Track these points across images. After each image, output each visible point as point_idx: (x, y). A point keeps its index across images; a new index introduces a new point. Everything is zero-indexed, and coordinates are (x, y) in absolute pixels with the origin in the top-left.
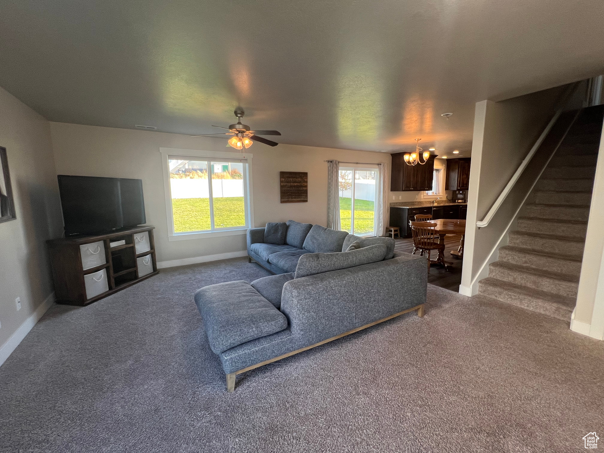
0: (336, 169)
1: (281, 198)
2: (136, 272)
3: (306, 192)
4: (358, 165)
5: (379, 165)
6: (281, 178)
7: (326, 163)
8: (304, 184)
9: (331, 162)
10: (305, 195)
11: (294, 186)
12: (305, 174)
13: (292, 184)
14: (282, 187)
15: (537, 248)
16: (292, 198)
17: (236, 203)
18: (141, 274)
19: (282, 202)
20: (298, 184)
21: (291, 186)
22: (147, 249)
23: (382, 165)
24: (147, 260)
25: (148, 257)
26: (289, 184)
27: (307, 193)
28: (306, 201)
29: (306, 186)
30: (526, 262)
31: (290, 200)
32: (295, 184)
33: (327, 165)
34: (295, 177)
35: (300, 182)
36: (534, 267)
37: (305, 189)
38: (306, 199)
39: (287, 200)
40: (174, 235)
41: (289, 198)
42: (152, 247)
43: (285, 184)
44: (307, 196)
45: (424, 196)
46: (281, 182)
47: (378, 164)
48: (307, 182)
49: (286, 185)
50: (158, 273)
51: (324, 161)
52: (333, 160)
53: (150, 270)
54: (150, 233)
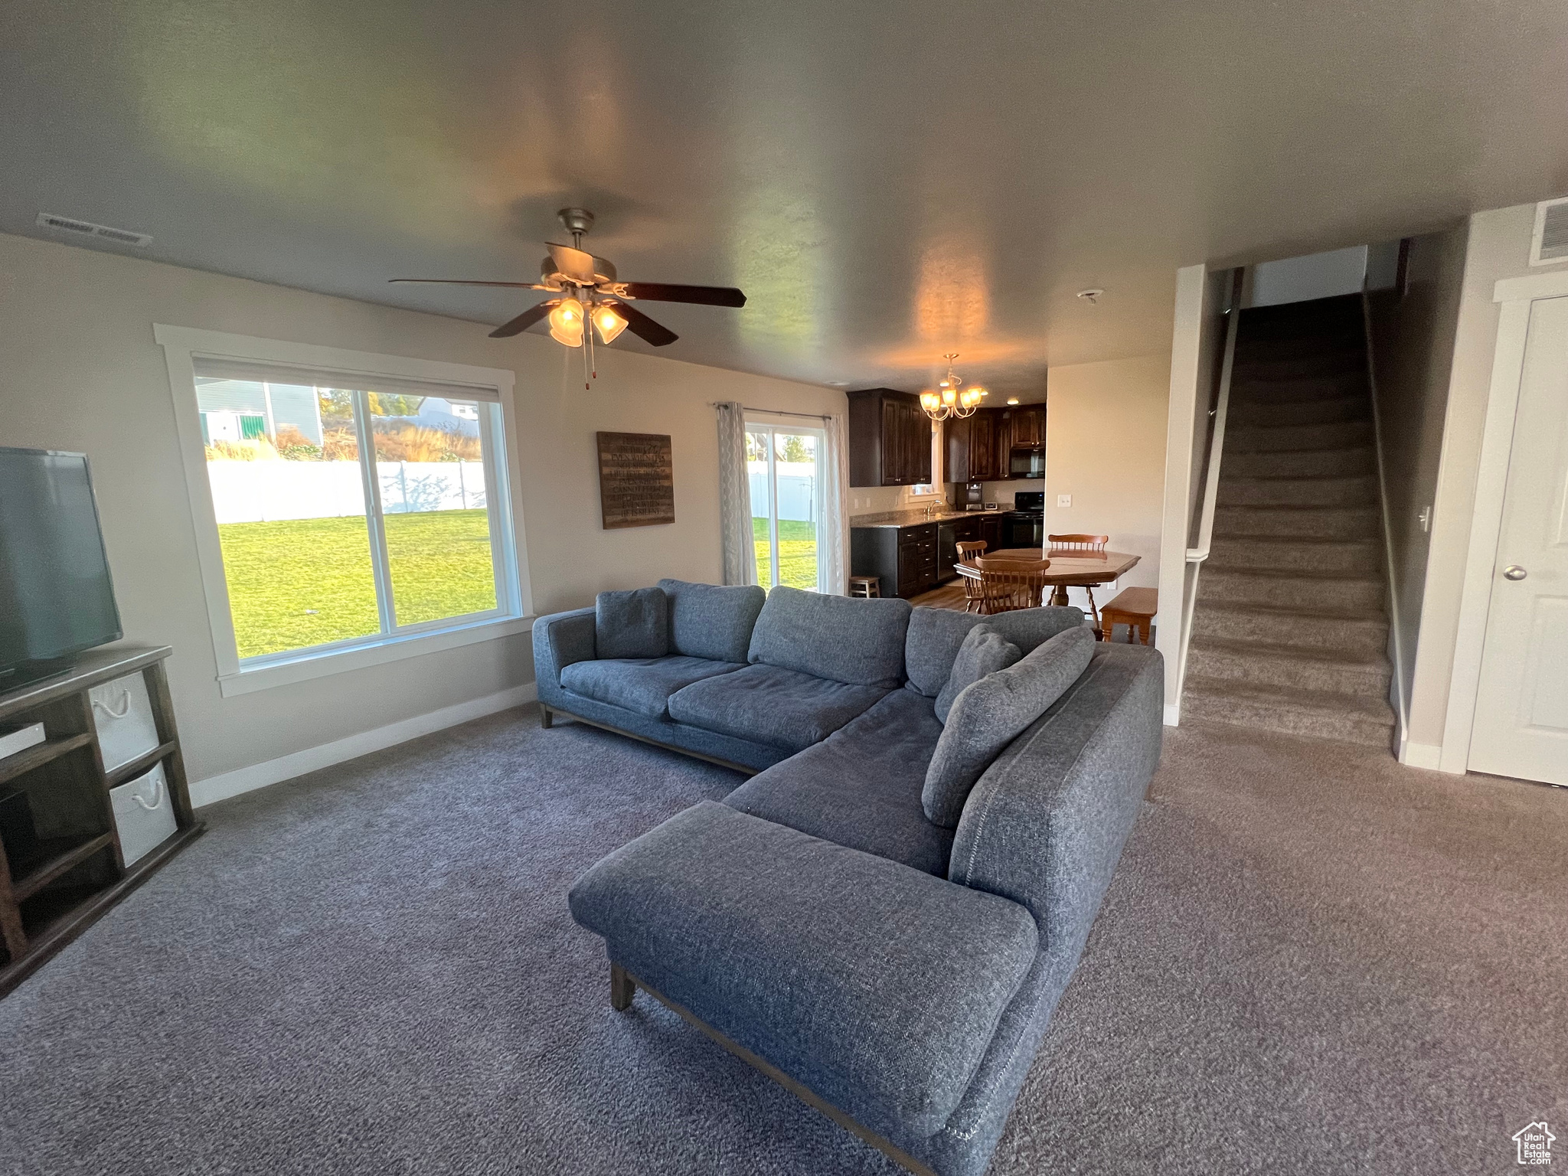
0: (741, 429)
1: (604, 514)
2: (112, 851)
3: (668, 493)
4: (783, 418)
5: (827, 420)
6: (600, 451)
7: (713, 409)
8: (663, 468)
9: (726, 407)
10: (667, 501)
11: (640, 477)
12: (665, 440)
13: (631, 469)
14: (604, 479)
15: (1262, 598)
16: (634, 512)
17: (323, 537)
18: (132, 852)
19: (606, 526)
20: (649, 470)
21: (630, 477)
22: (146, 744)
23: (833, 420)
24: (153, 789)
25: (156, 774)
26: (625, 470)
27: (671, 497)
28: (671, 520)
29: (669, 477)
30: (1253, 633)
31: (630, 517)
32: (642, 471)
33: (716, 415)
34: (638, 450)
35: (652, 465)
36: (1269, 641)
37: (666, 483)
38: (669, 515)
39: (620, 518)
40: (243, 671)
41: (626, 513)
42: (165, 730)
43: (613, 470)
44: (672, 505)
45: (910, 497)
46: (601, 464)
47: (824, 418)
48: (669, 464)
49: (616, 474)
50: (200, 833)
51: (708, 405)
52: (732, 403)
53: (165, 825)
54: (153, 678)
